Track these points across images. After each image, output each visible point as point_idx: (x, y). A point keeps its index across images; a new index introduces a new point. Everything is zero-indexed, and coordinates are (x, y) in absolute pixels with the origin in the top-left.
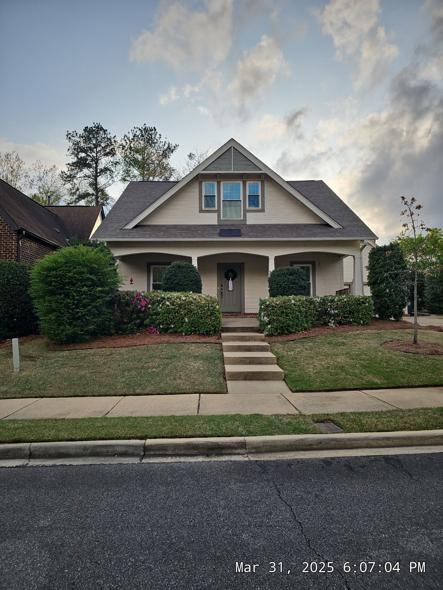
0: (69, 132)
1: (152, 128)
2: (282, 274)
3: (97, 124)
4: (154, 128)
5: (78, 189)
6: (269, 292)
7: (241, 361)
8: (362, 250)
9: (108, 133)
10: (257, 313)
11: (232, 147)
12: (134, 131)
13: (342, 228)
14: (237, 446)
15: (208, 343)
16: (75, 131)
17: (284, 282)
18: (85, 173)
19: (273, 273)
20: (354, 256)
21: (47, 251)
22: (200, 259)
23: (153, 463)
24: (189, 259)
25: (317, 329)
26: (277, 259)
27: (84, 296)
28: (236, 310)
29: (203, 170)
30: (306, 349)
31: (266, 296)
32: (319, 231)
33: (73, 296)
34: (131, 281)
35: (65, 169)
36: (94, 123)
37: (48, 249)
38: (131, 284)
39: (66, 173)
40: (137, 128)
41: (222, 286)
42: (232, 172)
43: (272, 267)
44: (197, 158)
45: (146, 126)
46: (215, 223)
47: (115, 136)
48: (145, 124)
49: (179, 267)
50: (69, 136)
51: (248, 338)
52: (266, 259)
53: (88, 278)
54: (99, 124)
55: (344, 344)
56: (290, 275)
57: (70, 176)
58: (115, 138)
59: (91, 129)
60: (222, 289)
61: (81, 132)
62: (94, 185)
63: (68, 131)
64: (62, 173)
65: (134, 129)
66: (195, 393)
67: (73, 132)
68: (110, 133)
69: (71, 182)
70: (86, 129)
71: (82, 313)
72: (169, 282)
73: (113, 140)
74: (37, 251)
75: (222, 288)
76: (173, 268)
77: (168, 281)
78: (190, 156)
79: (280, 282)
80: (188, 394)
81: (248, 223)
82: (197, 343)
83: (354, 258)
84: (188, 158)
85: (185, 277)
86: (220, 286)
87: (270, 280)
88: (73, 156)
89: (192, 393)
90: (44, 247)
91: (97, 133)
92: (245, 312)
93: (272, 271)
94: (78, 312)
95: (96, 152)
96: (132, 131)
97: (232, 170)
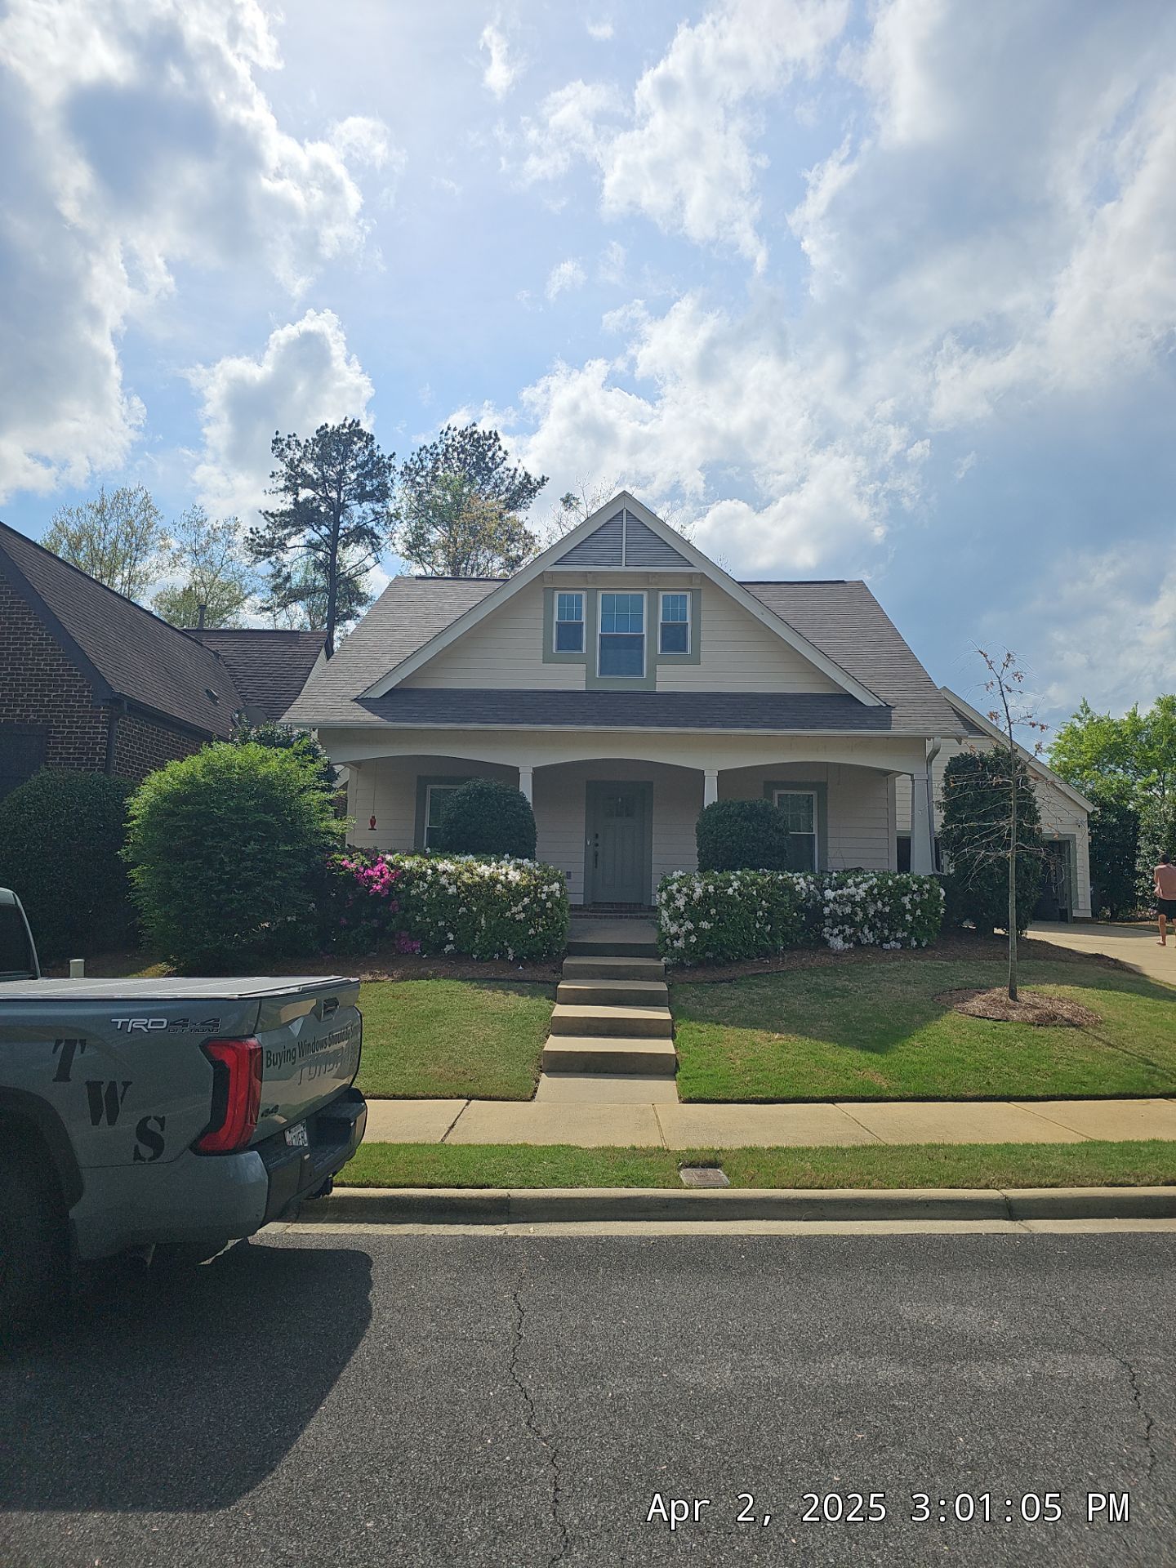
0: (279, 436)
1: (490, 433)
3: (352, 421)
4: (496, 433)
5: (288, 578)
7: (589, 1026)
8: (931, 761)
9: (375, 445)
11: (625, 512)
13: (884, 705)
14: (490, 1207)
15: (526, 981)
16: (295, 435)
17: (731, 836)
18: (307, 537)
19: (711, 809)
20: (912, 775)
21: (182, 745)
22: (538, 773)
23: (307, 1234)
24: (513, 773)
25: (796, 954)
26: (725, 777)
27: (249, 864)
30: (752, 1002)
33: (222, 862)
34: (373, 822)
35: (261, 525)
36: (345, 419)
37: (184, 740)
38: (372, 829)
39: (262, 533)
40: (455, 428)
41: (597, 836)
42: (623, 569)
43: (711, 796)
44: (582, 509)
45: (476, 426)
46: (581, 686)
47: (391, 454)
48: (475, 423)
50: (278, 445)
51: (623, 970)
52: (699, 775)
53: (260, 822)
54: (359, 421)
55: (844, 994)
56: (745, 819)
57: (270, 544)
59: (335, 430)
60: (597, 845)
61: (309, 437)
62: (330, 567)
63: (277, 433)
64: (252, 532)
65: (448, 431)
66: (460, 1097)
67: (289, 436)
68: (378, 447)
69: (273, 559)
70: (322, 431)
71: (239, 901)
72: (453, 829)
74: (157, 745)
75: (597, 841)
76: (465, 795)
77: (452, 827)
78: (567, 501)
80: (444, 1098)
81: (658, 689)
82: (501, 980)
83: (913, 781)
84: (560, 508)
85: (495, 819)
86: (593, 836)
87: (700, 830)
88: (284, 496)
89: (452, 1098)
90: (174, 737)
92: (652, 905)
93: (710, 804)
94: (231, 901)
97: (624, 564)
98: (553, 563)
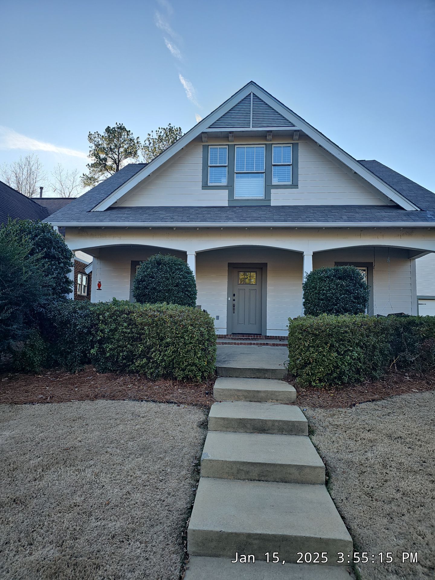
0: (91, 133)
1: (177, 128)
2: (326, 277)
3: (120, 124)
4: (180, 128)
6: (304, 305)
7: (239, 471)
9: (131, 133)
10: (285, 337)
11: (252, 94)
12: (158, 132)
13: (419, 210)
16: (97, 132)
19: (309, 277)
22: (200, 255)
26: (317, 256)
28: (254, 330)
29: (209, 128)
31: (299, 311)
32: (384, 214)
34: (100, 285)
35: (87, 171)
36: (117, 123)
38: (99, 290)
39: (88, 175)
40: (162, 128)
41: (234, 295)
42: (251, 129)
43: (308, 267)
45: (170, 125)
46: (225, 203)
47: (138, 138)
48: (170, 124)
49: (159, 263)
50: (90, 138)
51: (263, 395)
54: (122, 124)
56: (340, 278)
57: (91, 179)
58: (138, 139)
59: (113, 129)
60: (234, 300)
61: (102, 132)
64: (84, 175)
65: (159, 130)
67: (95, 133)
68: (132, 133)
70: (108, 130)
73: (136, 141)
75: (234, 298)
79: (324, 290)
81: (273, 204)
86: (232, 295)
87: (306, 287)
88: (94, 158)
91: (120, 134)
92: (267, 335)
93: (309, 273)
95: (117, 153)
96: (156, 131)
97: (251, 126)
98: (208, 127)
